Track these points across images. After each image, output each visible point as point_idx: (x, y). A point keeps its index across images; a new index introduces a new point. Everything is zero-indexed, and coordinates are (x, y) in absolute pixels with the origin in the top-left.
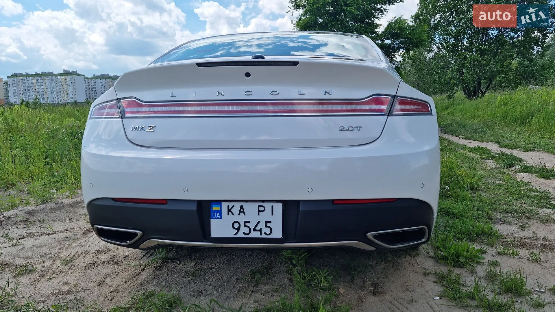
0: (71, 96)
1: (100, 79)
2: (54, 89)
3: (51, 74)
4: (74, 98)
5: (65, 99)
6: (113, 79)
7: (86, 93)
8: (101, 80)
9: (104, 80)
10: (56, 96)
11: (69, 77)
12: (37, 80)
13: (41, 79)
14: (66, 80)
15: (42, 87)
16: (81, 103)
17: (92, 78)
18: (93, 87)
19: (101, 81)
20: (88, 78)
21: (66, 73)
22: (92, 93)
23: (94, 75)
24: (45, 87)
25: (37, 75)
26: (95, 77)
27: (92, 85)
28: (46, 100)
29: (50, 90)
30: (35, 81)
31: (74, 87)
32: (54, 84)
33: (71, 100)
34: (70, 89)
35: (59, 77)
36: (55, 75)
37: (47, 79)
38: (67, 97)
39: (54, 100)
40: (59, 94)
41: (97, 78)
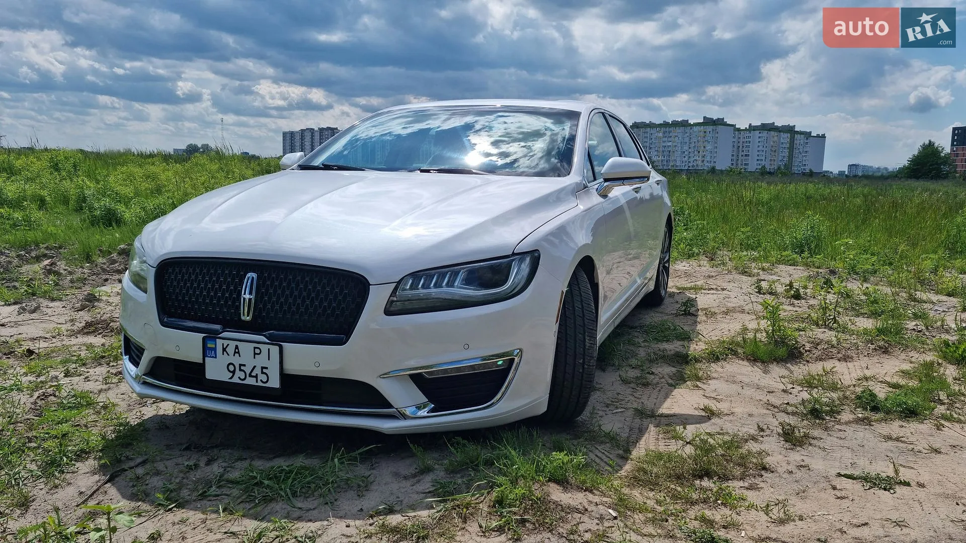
0: (708, 158)
1: (758, 132)
2: (686, 148)
3: (684, 124)
4: (712, 162)
5: (700, 163)
6: (780, 132)
7: (733, 155)
8: (760, 133)
9: (765, 134)
10: (686, 159)
11: (710, 128)
12: (664, 133)
13: (670, 132)
14: (705, 132)
15: (670, 144)
16: (722, 171)
17: (746, 130)
18: (745, 144)
19: (760, 135)
20: (739, 130)
21: (708, 122)
22: (742, 156)
23: (750, 124)
24: (674, 144)
25: (665, 125)
26: (752, 128)
27: (743, 142)
28: (672, 164)
29: (679, 148)
30: (661, 135)
31: (716, 145)
32: (687, 140)
33: (707, 166)
34: (709, 147)
35: (696, 129)
36: (690, 125)
37: (679, 130)
38: (703, 161)
39: (683, 164)
40: (692, 155)
41: (754, 130)
